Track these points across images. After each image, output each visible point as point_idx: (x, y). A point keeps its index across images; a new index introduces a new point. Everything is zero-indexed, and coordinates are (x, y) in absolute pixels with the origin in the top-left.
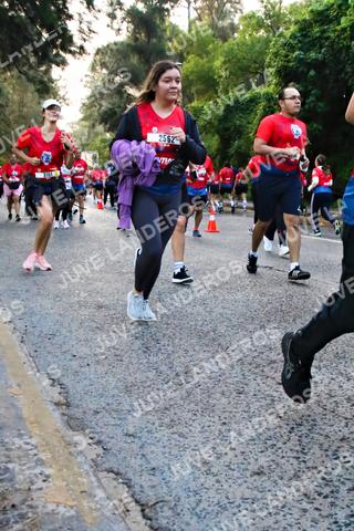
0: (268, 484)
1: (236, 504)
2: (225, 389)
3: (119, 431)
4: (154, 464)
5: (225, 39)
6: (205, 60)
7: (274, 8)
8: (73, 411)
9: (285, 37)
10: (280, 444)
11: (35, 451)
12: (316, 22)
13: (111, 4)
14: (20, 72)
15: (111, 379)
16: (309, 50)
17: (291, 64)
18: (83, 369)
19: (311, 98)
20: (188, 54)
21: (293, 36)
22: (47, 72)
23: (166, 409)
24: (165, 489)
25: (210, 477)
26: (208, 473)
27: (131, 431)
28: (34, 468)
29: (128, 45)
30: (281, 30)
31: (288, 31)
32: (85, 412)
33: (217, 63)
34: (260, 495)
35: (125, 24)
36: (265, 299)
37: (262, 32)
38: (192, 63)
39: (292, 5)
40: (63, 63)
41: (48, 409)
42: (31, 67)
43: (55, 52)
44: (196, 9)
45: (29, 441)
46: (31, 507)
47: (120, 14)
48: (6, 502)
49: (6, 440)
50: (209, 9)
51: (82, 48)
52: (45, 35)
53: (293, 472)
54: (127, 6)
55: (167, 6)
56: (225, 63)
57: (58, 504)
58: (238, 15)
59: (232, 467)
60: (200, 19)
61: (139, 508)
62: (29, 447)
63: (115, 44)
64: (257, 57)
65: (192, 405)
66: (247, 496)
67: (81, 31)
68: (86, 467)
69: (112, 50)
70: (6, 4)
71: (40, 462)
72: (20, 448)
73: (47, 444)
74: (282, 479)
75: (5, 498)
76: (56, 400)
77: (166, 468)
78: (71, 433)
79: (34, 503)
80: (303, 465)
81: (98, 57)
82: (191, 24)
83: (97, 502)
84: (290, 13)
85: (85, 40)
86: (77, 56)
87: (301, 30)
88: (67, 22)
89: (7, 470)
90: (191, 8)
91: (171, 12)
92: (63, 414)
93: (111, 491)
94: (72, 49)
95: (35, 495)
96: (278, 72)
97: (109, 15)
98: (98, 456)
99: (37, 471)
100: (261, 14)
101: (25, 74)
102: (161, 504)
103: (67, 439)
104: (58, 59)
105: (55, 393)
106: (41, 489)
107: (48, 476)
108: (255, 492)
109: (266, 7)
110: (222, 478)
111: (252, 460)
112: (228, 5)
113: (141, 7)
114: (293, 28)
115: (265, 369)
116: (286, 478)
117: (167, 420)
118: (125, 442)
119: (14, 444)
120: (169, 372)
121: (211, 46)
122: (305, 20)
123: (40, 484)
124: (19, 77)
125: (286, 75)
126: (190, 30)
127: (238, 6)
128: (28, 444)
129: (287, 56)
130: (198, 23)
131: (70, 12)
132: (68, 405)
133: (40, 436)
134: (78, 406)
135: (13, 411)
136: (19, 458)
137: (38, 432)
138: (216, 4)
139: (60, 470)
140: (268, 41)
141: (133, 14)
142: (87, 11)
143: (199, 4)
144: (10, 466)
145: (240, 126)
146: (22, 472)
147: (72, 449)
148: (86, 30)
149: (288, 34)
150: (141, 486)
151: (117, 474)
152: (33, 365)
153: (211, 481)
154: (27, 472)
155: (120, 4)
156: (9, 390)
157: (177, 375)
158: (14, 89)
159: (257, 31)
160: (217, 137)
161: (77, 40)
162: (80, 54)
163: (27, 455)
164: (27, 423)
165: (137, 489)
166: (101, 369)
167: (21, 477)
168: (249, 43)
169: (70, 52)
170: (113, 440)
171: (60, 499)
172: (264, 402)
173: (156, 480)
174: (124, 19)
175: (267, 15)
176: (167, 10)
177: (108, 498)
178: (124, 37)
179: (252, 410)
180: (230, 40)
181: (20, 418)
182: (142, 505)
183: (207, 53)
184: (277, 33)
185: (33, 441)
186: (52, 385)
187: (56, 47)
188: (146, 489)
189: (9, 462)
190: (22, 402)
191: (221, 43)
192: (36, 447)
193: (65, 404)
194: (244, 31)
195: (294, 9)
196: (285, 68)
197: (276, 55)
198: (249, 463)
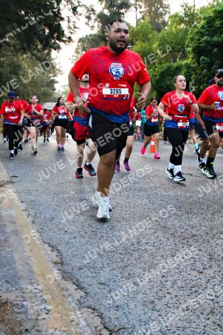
0: (193, 318)
1: (173, 331)
2: (164, 253)
3: (95, 281)
4: (118, 303)
5: (159, 31)
6: (147, 44)
7: (190, 10)
8: (66, 268)
9: (197, 28)
10: (200, 291)
11: (41, 294)
12: (217, 17)
13: (88, 10)
14: (32, 54)
15: (90, 247)
16: (213, 36)
17: (202, 45)
18: (72, 241)
19: (215, 66)
20: (136, 40)
21: (203, 27)
22: (49, 54)
23: (125, 266)
24: (125, 320)
25: (155, 312)
26: (154, 309)
27: (103, 280)
28: (40, 305)
29: (98, 36)
30: (195, 23)
31: (200, 24)
32: (73, 268)
33: (155, 46)
34: (188, 325)
35: (97, 23)
36: (188, 195)
37: (183, 26)
38: (139, 46)
39: (201, 8)
40: (58, 48)
41: (48, 266)
42: (38, 51)
43: (53, 41)
44: (141, 12)
45: (37, 287)
46: (38, 331)
47: (93, 17)
48: (22, 327)
49: (23, 286)
50: (150, 12)
51: (70, 38)
52: (47, 31)
53: (210, 309)
54: (98, 12)
55: (123, 11)
56: (159, 45)
57: (55, 329)
58: (167, 15)
59: (169, 305)
60: (143, 18)
61: (108, 333)
62: (37, 291)
63: (91, 35)
64: (180, 41)
65: (142, 264)
66: (180, 325)
67: (69, 28)
68: (74, 305)
69: (88, 39)
70: (23, 12)
71: (44, 301)
72: (31, 292)
73: (49, 289)
74: (202, 314)
75: (21, 325)
76: (55, 261)
77: (126, 306)
78: (64, 281)
79: (40, 328)
80: (216, 305)
81: (80, 44)
82: (138, 21)
83: (80, 328)
84: (201, 13)
85: (72, 33)
86: (67, 43)
87: (208, 23)
88: (61, 22)
89: (23, 306)
90: (138, 11)
91: (125, 14)
92: (59, 270)
93: (90, 321)
94: (64, 39)
95: (40, 323)
96: (194, 50)
97: (87, 17)
98: (81, 297)
99: (42, 307)
100: (182, 14)
101: (35, 55)
102: (122, 330)
103: (62, 286)
104: (55, 46)
105: (54, 256)
106: (44, 319)
107: (49, 311)
108: (185, 323)
109: (185, 9)
110: (163, 313)
111: (182, 301)
112: (161, 9)
113: (106, 12)
114: (203, 22)
115: (190, 241)
116: (205, 313)
117: (126, 274)
118: (99, 288)
119: (27, 289)
120: (127, 242)
121: (150, 35)
122: (210, 17)
123: (44, 315)
124: (31, 58)
125: (198, 52)
126: (137, 26)
127: (167, 10)
128: (36, 289)
129: (199, 40)
130: (142, 21)
131: (63, 16)
132: (62, 264)
133: (43, 283)
134: (68, 264)
135: (27, 267)
136: (30, 298)
137: (42, 281)
138: (153, 9)
139: (57, 307)
140: (186, 31)
141: (101, 17)
142: (72, 15)
143: (143, 9)
144: (25, 303)
145: (170, 85)
146: (33, 307)
147: (65, 293)
148: (72, 27)
149: (199, 26)
150: (110, 318)
151: (94, 310)
152: (40, 237)
153: (155, 314)
154: (36, 308)
155: (93, 10)
156: (25, 254)
157: (132, 244)
158: (28, 65)
159: (180, 25)
160: (155, 92)
161: (67, 33)
162: (69, 42)
163: (36, 296)
164: (36, 275)
165: (107, 320)
166: (83, 241)
167: (32, 311)
168: (175, 32)
169: (63, 41)
170: (91, 287)
171: (57, 326)
172: (189, 263)
173: (119, 314)
174: (96, 20)
175: (186, 15)
176: (123, 14)
177: (88, 326)
178: (96, 31)
179: (182, 268)
180: (163, 31)
181: (32, 272)
182: (110, 331)
183: (148, 40)
184: (193, 26)
185: (40, 287)
186: (52, 251)
187: (54, 38)
188: (113, 320)
189: (25, 300)
190: (33, 261)
191: (156, 33)
192: (42, 291)
193: (60, 263)
194: (172, 25)
195: (203, 10)
196: (198, 47)
197: (192, 39)
198: (180, 303)
